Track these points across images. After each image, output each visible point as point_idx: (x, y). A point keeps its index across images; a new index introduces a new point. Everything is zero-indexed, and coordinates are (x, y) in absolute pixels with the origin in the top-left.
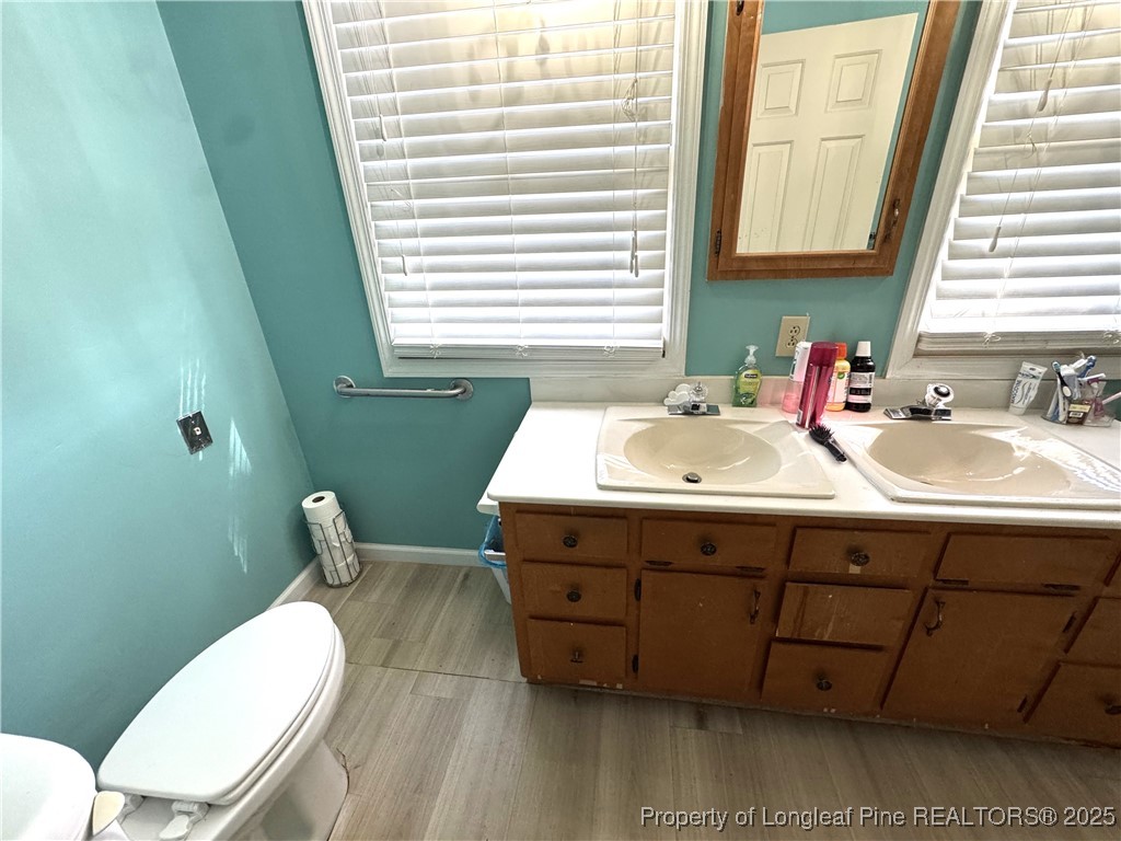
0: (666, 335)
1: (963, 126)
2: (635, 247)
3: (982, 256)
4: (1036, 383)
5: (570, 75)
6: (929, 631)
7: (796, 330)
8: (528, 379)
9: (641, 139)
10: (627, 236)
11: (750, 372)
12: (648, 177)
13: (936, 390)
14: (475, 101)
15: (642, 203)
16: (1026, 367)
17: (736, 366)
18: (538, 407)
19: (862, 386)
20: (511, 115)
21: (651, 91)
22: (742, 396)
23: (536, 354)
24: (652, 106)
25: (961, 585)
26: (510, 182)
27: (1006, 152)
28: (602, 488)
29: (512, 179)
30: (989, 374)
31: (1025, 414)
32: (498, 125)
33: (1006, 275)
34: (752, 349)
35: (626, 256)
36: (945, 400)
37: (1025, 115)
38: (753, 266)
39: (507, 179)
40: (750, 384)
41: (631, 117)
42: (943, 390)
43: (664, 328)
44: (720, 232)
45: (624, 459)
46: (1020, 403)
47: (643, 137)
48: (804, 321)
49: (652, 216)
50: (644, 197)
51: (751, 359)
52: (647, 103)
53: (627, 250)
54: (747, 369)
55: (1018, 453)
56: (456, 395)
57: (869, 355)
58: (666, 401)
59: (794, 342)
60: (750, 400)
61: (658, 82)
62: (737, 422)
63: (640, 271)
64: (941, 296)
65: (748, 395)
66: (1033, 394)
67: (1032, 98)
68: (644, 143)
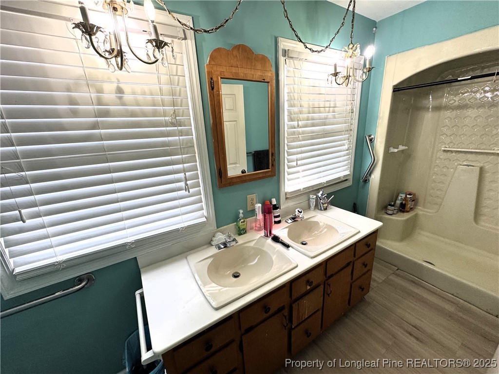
0: (205, 214)
1: (283, 131)
2: (186, 180)
3: (295, 167)
4: (314, 200)
5: (138, 105)
6: (329, 295)
7: (252, 200)
8: (136, 257)
9: (180, 134)
10: (182, 175)
11: (242, 220)
12: (186, 150)
13: (298, 211)
14: (75, 114)
15: (185, 161)
16: (311, 196)
17: (236, 219)
18: (146, 271)
19: (278, 214)
20: (102, 122)
21: (181, 115)
22: (242, 230)
23: (140, 244)
24: (183, 121)
25: (332, 276)
26: (108, 156)
27: (293, 138)
28: (217, 309)
29: (108, 154)
30: (303, 200)
31: (314, 210)
32: (95, 126)
33: (301, 171)
34: (241, 211)
35: (182, 184)
36: (301, 214)
37: (295, 128)
38: (235, 180)
39: (105, 154)
40: (243, 225)
41: (173, 125)
42: (300, 211)
43: (205, 212)
44: (220, 169)
45: (214, 285)
46: (313, 207)
47: (181, 133)
48: (254, 196)
49: (191, 165)
50: (185, 158)
51: (241, 215)
52: (180, 119)
53: (182, 181)
54: (240, 220)
55: (321, 224)
56: (83, 287)
57: (276, 203)
58: (213, 243)
59: (253, 205)
60: (244, 231)
61: (183, 112)
62: (245, 243)
63: (190, 190)
64: (289, 180)
65: (243, 229)
66: (314, 203)
67: (295, 123)
68: (182, 136)
